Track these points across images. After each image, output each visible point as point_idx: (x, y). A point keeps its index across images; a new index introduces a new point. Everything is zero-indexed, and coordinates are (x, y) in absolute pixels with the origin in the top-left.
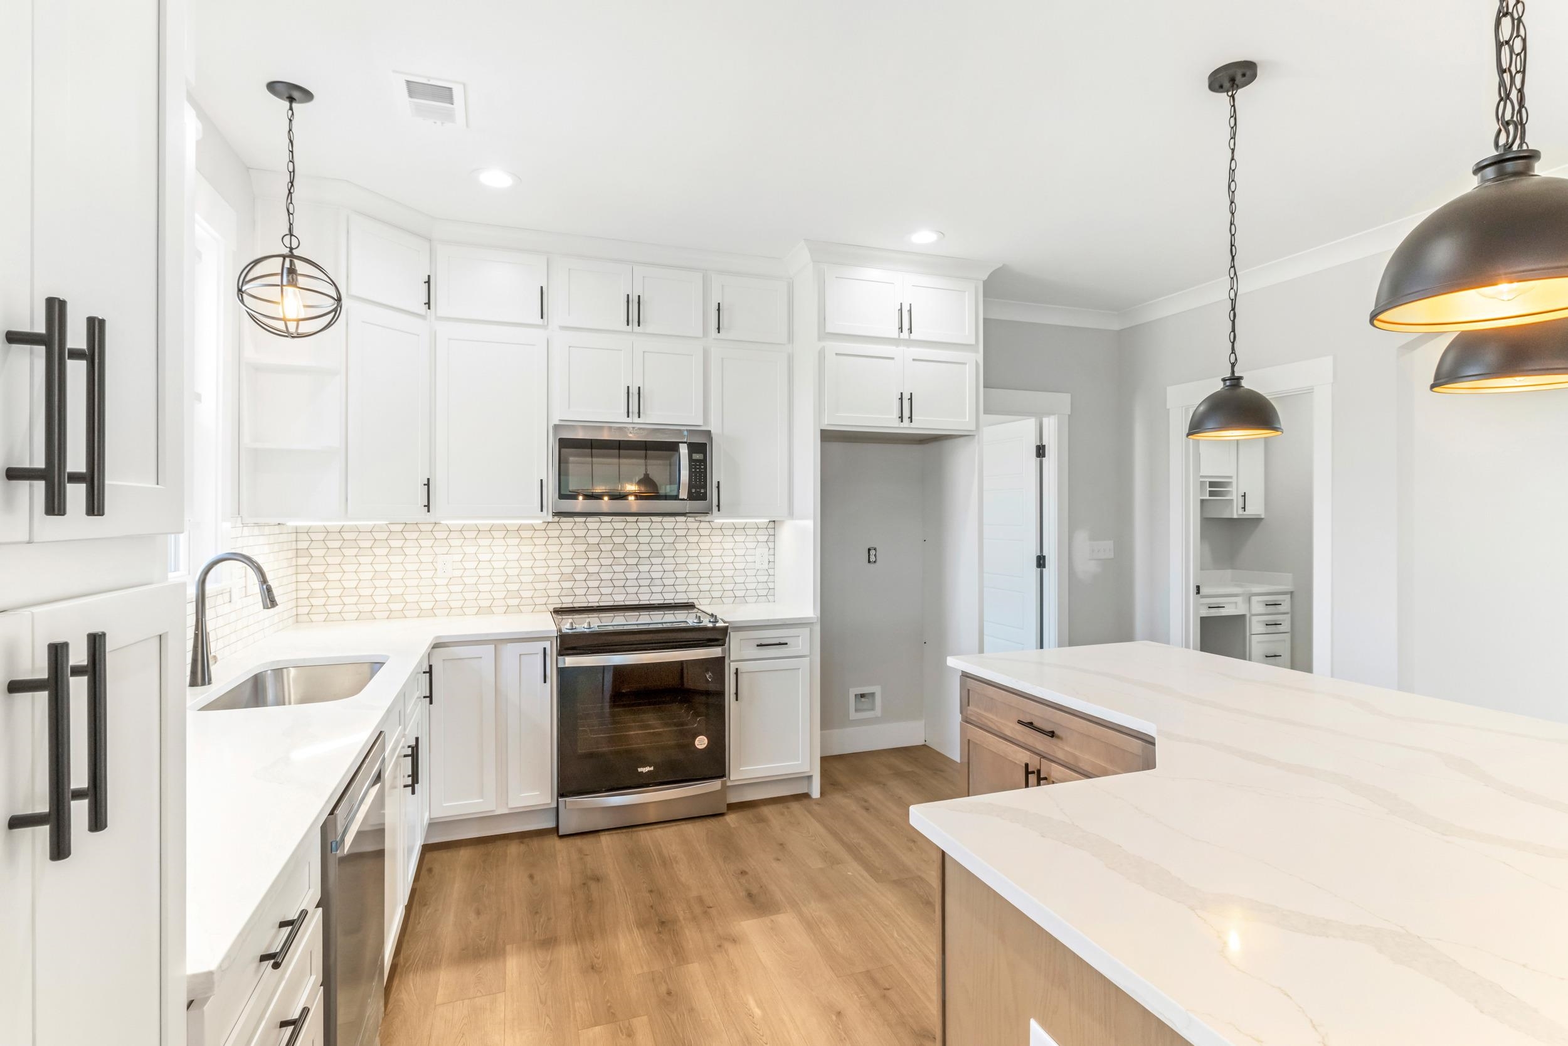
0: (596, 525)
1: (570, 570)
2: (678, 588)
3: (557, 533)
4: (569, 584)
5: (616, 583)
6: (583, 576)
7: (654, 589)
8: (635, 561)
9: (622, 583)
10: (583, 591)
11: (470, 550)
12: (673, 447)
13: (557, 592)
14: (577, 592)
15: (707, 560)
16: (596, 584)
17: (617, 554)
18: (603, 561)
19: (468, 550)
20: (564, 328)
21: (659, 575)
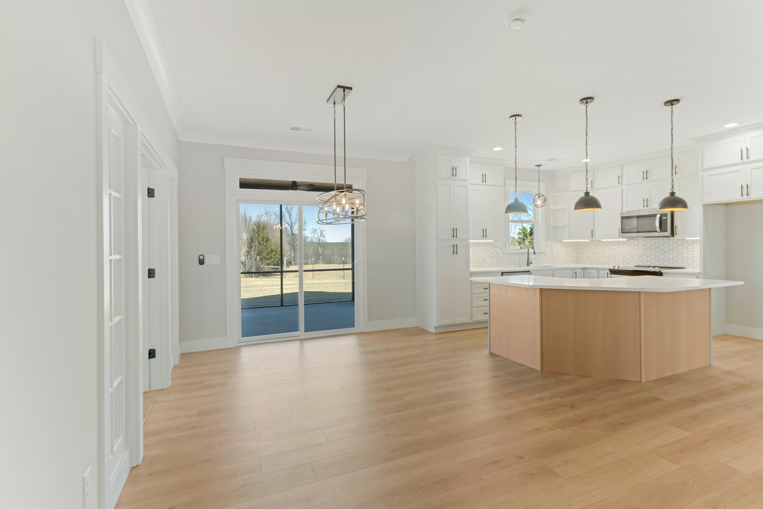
0: (649, 241)
1: (641, 254)
2: (679, 262)
3: (637, 243)
4: (641, 259)
5: (656, 259)
6: (645, 257)
7: (670, 262)
8: (663, 252)
9: (658, 259)
10: (645, 261)
11: (614, 248)
12: (654, 216)
13: (637, 261)
14: (644, 261)
15: (691, 253)
16: (650, 259)
17: (656, 250)
18: (652, 252)
19: (613, 248)
20: (626, 185)
21: (672, 257)
